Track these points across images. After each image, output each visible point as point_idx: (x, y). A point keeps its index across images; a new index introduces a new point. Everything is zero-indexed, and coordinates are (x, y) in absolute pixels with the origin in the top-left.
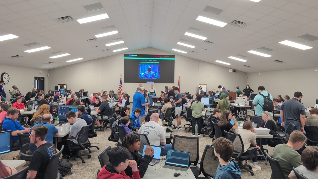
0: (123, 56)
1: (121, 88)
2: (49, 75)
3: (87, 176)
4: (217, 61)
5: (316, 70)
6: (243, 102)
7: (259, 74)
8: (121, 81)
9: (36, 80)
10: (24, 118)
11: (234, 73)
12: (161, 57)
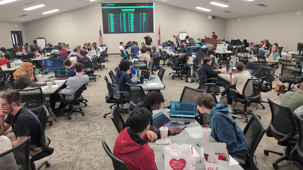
0: (101, 5)
1: (101, 40)
2: (25, 29)
3: (83, 132)
4: (198, 8)
5: (298, 13)
6: (224, 48)
7: (239, 20)
8: (100, 32)
9: (13, 35)
10: (7, 74)
11: (214, 19)
12: (140, 5)
